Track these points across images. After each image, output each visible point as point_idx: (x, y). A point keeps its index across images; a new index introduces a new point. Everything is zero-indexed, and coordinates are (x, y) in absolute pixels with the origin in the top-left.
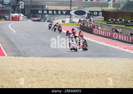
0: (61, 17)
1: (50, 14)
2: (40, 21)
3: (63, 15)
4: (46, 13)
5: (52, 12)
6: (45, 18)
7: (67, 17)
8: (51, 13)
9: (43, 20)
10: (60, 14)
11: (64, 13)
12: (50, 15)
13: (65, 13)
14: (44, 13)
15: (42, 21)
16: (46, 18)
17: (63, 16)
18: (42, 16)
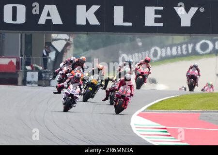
0: (161, 52)
1: (88, 28)
2: (14, 82)
3: (179, 38)
4: (57, 20)
5: (97, 14)
6: (52, 56)
7: (204, 47)
8: (94, 21)
9: (33, 76)
10: (152, 30)
11: (186, 21)
12: (84, 37)
13: (193, 20)
14: (42, 21)
15: (25, 83)
16: (59, 55)
17: (177, 44)
18: (28, 41)
